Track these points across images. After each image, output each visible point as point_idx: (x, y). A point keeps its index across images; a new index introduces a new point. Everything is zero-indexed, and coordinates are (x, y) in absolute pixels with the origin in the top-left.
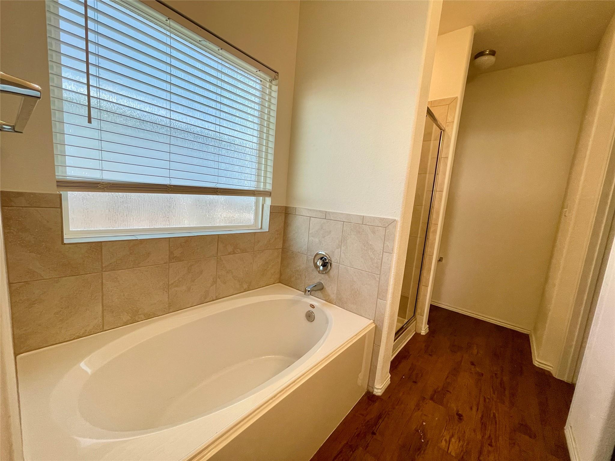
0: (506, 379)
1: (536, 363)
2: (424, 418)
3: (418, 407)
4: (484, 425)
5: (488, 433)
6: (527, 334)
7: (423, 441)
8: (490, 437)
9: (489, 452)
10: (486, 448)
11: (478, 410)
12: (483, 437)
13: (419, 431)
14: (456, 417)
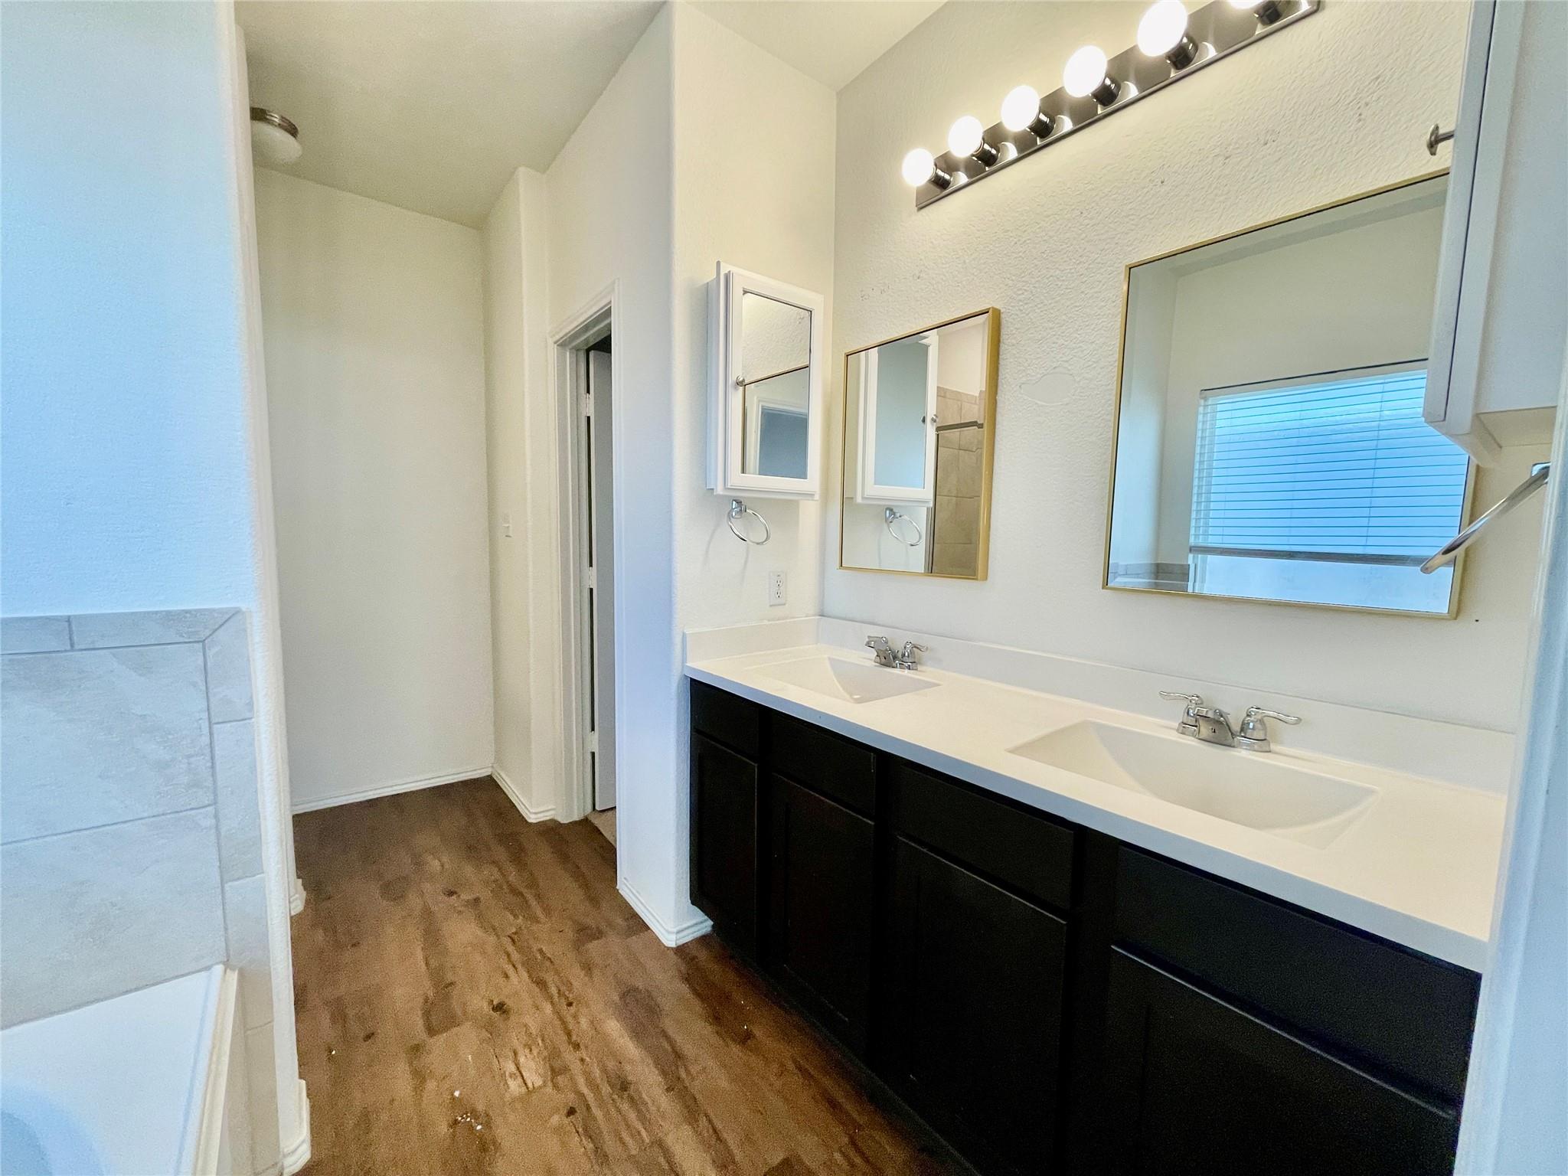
0: (513, 877)
1: (532, 819)
2: (447, 1084)
3: (420, 1077)
4: (541, 984)
5: (554, 990)
6: (488, 776)
7: (479, 1127)
8: (559, 993)
9: (575, 1017)
10: (568, 1013)
11: (516, 969)
12: (552, 1003)
13: (460, 1119)
14: (496, 1015)
